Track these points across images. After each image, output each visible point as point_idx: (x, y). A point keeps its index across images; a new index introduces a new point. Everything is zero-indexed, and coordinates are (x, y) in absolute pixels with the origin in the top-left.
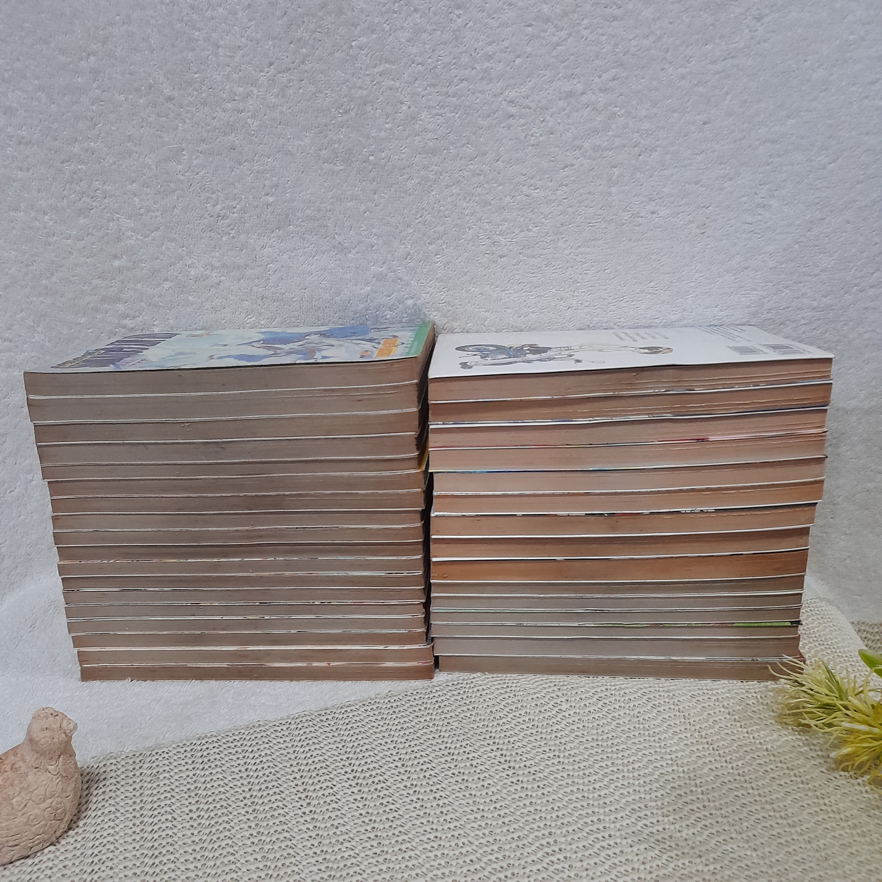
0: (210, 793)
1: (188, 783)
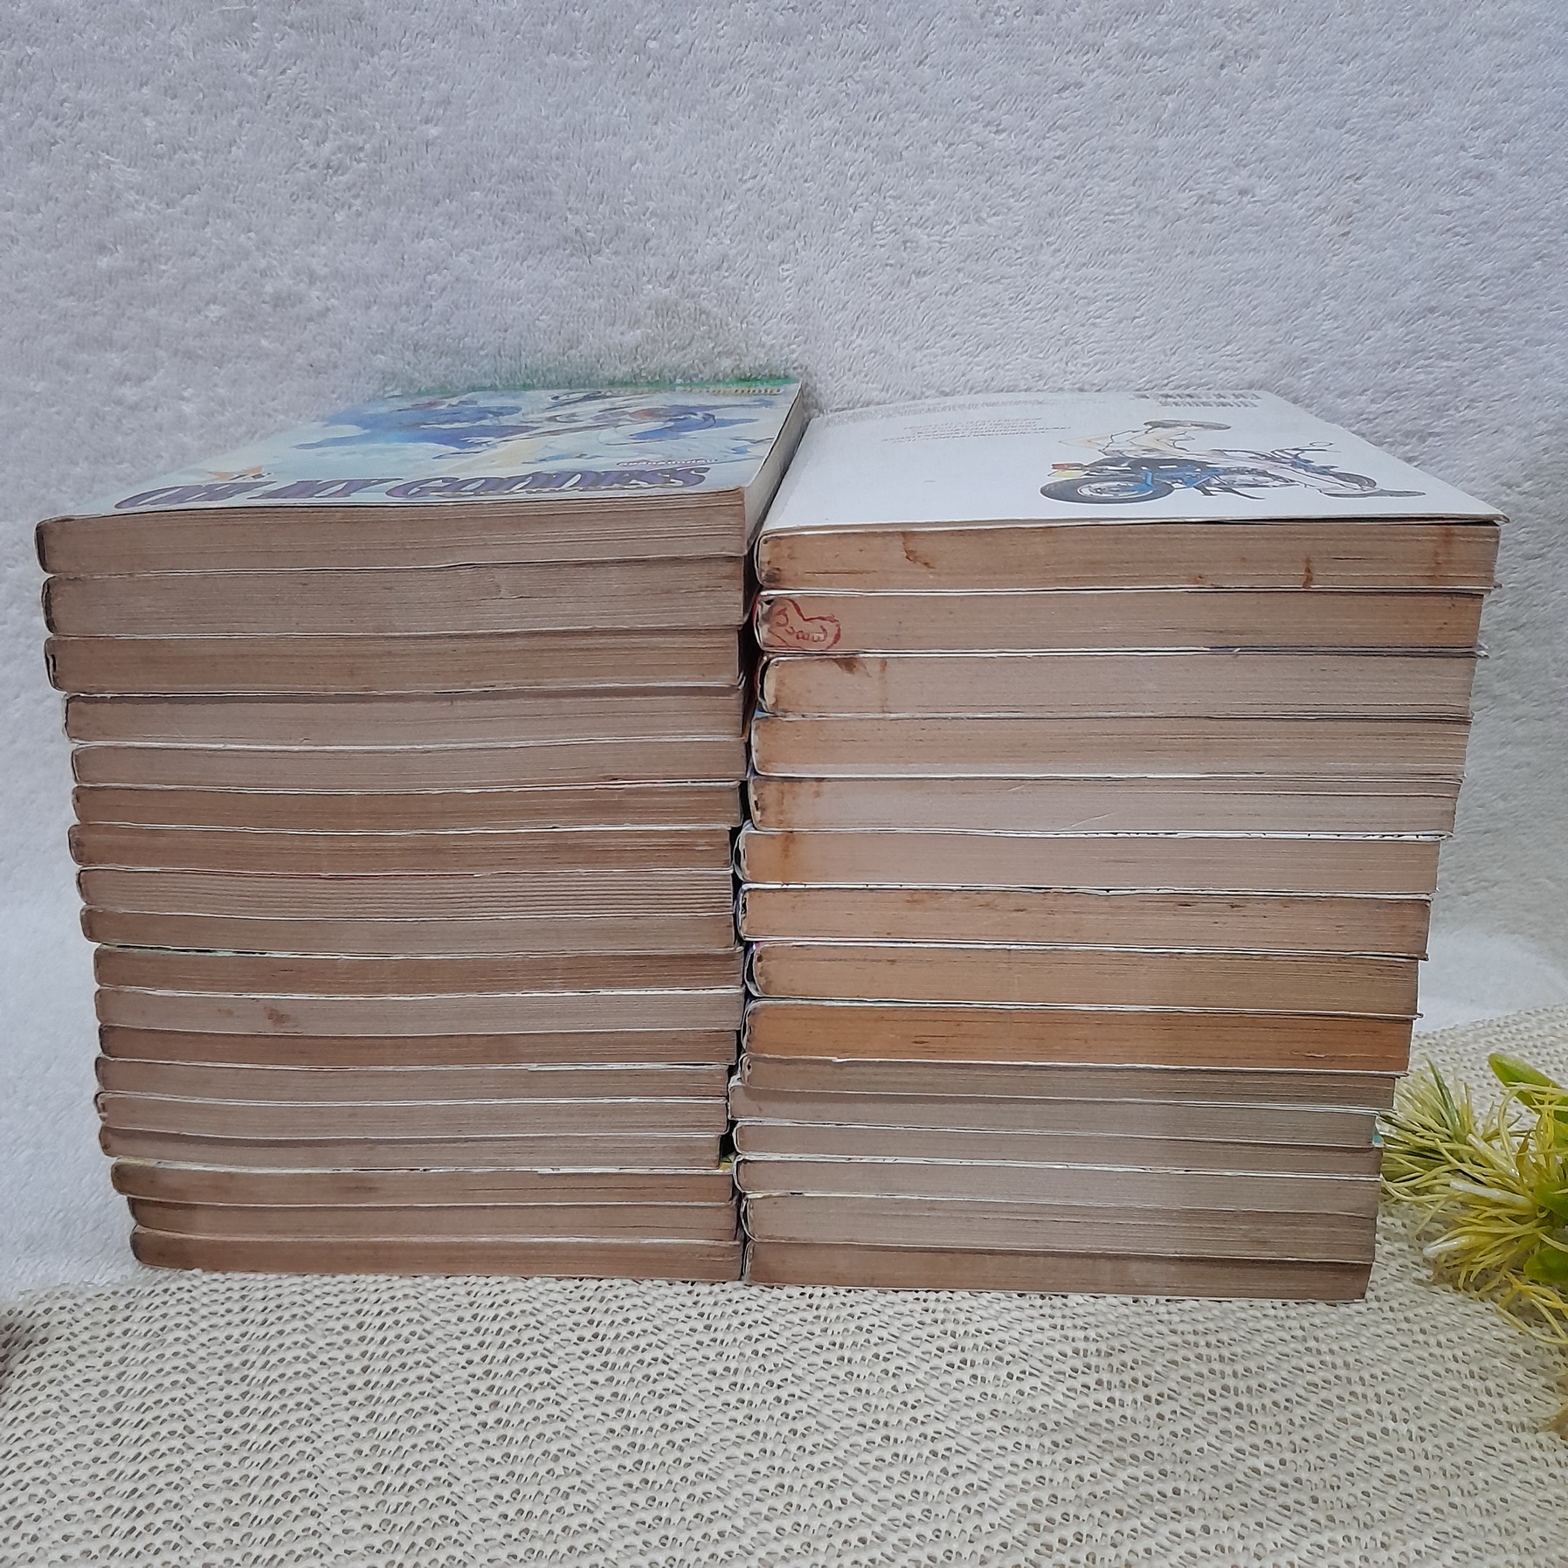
0: (274, 1375)
1: (229, 1352)
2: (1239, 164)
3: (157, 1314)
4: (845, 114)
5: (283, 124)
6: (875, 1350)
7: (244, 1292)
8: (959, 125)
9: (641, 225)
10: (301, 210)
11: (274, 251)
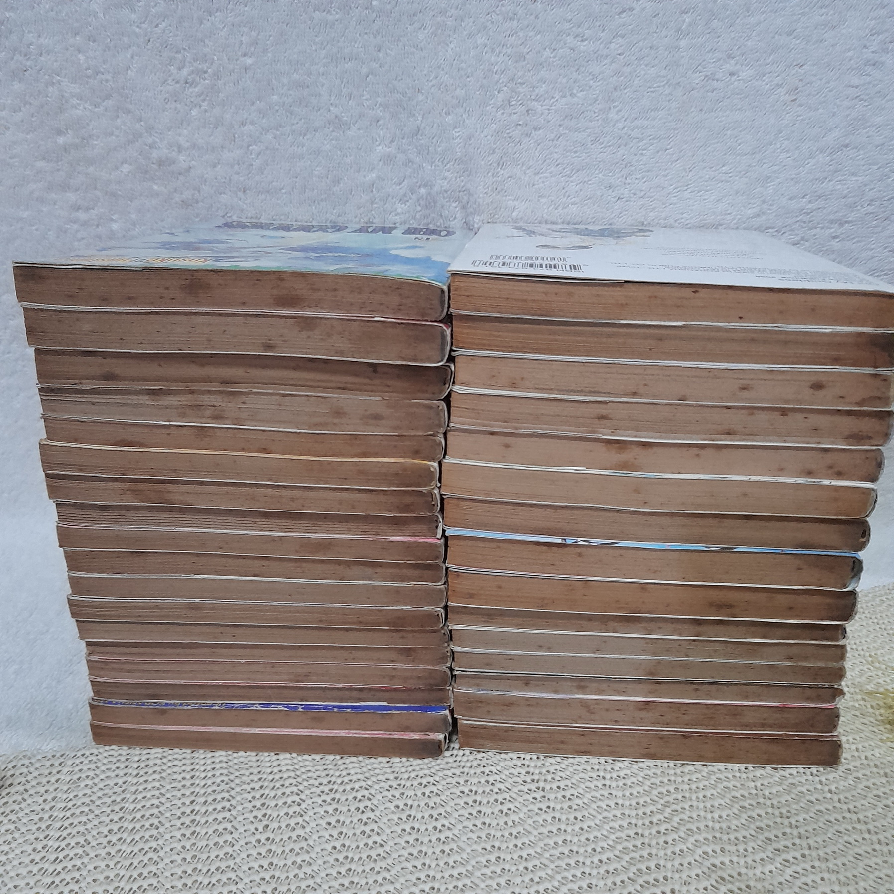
2: (730, 57)
3: (76, 769)
4: (491, 34)
5: (158, 57)
6: (495, 797)
7: (128, 757)
8: (559, 38)
9: (374, 112)
10: (171, 108)
11: (157, 133)
